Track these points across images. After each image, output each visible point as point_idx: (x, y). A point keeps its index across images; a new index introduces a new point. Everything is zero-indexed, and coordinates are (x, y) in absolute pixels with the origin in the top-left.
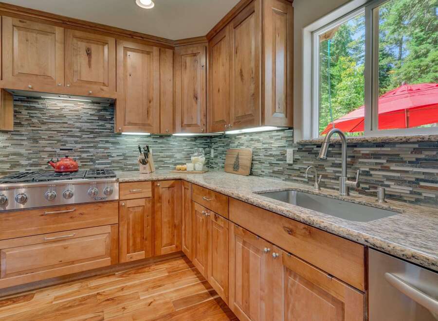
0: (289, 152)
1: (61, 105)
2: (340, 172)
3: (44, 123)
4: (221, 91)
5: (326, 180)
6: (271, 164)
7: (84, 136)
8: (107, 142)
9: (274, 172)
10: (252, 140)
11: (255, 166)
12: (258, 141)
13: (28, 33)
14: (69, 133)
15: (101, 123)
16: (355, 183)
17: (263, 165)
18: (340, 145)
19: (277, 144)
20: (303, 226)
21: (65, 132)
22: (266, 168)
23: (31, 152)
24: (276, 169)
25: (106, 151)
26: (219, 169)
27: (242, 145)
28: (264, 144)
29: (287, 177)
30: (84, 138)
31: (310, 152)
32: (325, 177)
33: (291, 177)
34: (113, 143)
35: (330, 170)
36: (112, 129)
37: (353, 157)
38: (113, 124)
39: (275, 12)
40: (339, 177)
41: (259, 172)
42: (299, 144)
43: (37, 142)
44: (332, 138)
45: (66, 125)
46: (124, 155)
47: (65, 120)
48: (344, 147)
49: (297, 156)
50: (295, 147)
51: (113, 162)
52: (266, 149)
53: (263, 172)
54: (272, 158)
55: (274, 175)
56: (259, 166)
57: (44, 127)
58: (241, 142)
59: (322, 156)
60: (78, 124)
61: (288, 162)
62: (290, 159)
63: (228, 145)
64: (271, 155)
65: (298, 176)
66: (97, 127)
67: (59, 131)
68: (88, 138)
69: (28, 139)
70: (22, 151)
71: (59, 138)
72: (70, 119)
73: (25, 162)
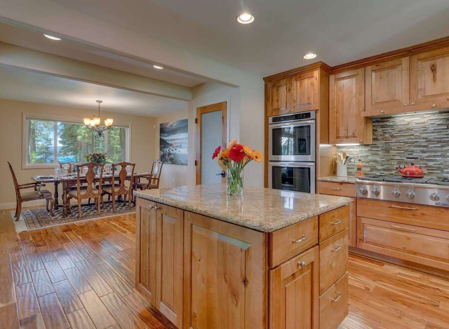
1: (408, 120)
3: (394, 137)
7: (430, 146)
13: (382, 72)
14: (416, 144)
21: (412, 143)
23: (384, 159)
30: (431, 147)
43: (389, 152)
45: (412, 137)
47: (412, 133)
57: (394, 140)
60: (424, 135)
66: (446, 136)
67: (406, 143)
68: (435, 147)
69: (382, 150)
70: (378, 159)
71: (406, 149)
72: (416, 131)
73: (380, 167)
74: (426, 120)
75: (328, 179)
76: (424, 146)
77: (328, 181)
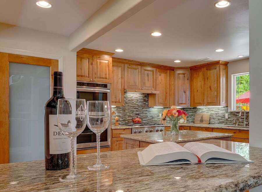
0: (227, 115)
1: (132, 95)
2: (244, 121)
3: (127, 103)
4: (199, 91)
5: (239, 123)
6: (219, 119)
7: (139, 108)
8: (146, 111)
9: (220, 122)
10: (209, 110)
11: (211, 120)
12: (213, 111)
13: (132, 70)
14: (134, 107)
15: (145, 102)
16: (248, 123)
17: (215, 120)
18: (244, 113)
19: (222, 112)
20: (238, 131)
21: (133, 107)
22: (216, 121)
23: (123, 115)
24: (221, 121)
25: (146, 115)
26: (189, 123)
27: (204, 112)
28: (215, 112)
29: (226, 123)
30: (139, 109)
31: (234, 115)
32: (239, 122)
33: (227, 123)
34: (148, 111)
35: (241, 120)
36: (148, 105)
37: (247, 116)
38: (148, 103)
39: (223, 69)
40: (243, 122)
41: (213, 123)
42: (230, 112)
43: (125, 111)
44: (242, 111)
45: (133, 104)
46: (152, 116)
47: (133, 101)
48: (245, 113)
49: (229, 116)
50: (229, 113)
51: (148, 119)
52: (216, 114)
53: (215, 122)
54: (219, 117)
55: (220, 123)
56: (213, 120)
57: (127, 105)
58: (203, 111)
59: (240, 116)
60: (137, 103)
61: (226, 118)
62: (227, 117)
63: (195, 112)
64: (219, 116)
65: (230, 123)
66: (143, 104)
67: (131, 106)
68: (140, 109)
69: (122, 110)
70: (120, 115)
71: (131, 109)
72: (135, 101)
73: (121, 120)
74: (137, 96)
75: (119, 128)
76: (137, 109)
77: (118, 129)
